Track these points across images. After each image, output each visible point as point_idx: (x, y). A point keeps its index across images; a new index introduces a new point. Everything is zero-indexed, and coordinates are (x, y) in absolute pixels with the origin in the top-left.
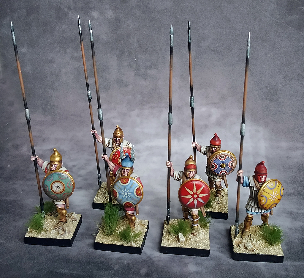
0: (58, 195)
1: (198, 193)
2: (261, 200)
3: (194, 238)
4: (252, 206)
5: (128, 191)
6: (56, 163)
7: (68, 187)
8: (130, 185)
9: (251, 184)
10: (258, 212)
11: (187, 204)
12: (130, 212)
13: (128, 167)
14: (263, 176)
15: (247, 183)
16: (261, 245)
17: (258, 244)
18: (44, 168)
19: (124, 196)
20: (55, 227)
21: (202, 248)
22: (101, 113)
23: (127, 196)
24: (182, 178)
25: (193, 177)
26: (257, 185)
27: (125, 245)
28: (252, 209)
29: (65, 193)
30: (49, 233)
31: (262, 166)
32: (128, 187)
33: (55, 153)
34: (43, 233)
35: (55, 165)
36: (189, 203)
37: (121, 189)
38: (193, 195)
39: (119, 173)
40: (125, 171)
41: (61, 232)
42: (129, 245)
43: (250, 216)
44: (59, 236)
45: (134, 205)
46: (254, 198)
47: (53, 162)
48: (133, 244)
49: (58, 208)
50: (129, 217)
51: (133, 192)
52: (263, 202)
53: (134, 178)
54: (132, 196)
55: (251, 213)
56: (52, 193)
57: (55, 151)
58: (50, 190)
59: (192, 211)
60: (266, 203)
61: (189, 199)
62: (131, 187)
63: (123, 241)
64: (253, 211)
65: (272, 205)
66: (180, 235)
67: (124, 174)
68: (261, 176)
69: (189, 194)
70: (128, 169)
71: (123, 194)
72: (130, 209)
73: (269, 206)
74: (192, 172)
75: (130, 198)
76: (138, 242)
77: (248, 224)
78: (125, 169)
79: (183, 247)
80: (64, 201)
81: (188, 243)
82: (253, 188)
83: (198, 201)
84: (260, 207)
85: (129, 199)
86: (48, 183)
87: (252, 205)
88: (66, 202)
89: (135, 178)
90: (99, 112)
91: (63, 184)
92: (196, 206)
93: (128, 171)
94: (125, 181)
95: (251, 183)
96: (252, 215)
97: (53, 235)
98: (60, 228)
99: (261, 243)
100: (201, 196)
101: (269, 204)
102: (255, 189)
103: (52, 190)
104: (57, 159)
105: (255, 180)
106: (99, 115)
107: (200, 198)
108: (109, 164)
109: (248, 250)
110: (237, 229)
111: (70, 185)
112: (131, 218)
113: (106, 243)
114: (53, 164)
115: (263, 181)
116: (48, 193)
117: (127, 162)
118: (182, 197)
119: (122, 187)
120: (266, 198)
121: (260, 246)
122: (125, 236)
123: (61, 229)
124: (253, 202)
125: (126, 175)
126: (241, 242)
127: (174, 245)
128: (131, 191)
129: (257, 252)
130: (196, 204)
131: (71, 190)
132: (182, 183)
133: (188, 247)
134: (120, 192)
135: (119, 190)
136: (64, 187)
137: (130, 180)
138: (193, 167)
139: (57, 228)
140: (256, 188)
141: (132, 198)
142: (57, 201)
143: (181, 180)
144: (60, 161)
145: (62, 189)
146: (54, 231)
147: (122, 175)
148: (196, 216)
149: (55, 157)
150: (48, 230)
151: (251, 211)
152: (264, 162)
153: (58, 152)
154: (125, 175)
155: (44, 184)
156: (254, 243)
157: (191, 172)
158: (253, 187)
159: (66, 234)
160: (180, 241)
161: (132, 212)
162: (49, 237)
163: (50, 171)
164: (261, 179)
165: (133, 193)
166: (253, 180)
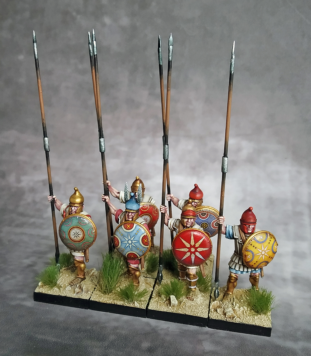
0: (77, 245)
1: (196, 247)
2: (246, 256)
3: (189, 303)
4: (237, 263)
5: (132, 239)
6: (76, 205)
7: (89, 235)
8: (135, 232)
9: (235, 235)
10: (243, 271)
11: (183, 259)
12: (133, 266)
13: (134, 210)
14: (250, 225)
15: (231, 234)
16: (245, 312)
17: (241, 311)
18: (62, 211)
19: (128, 245)
20: (71, 284)
21: (199, 315)
22: (102, 144)
23: (130, 245)
25: (191, 226)
26: (243, 236)
27: (127, 304)
29: (85, 242)
30: (63, 290)
31: (250, 213)
32: (132, 234)
33: (75, 193)
34: (56, 289)
35: (75, 207)
36: (185, 258)
37: (123, 236)
38: (189, 248)
39: (122, 217)
40: (130, 214)
41: (77, 290)
42: (131, 305)
43: (233, 275)
44: (74, 294)
45: (138, 256)
46: (239, 253)
47: (73, 203)
48: (137, 305)
49: (76, 260)
50: (133, 272)
51: (138, 240)
52: (249, 257)
53: (140, 223)
54: (137, 244)
55: (234, 271)
56: (69, 242)
57: (76, 191)
58: (67, 237)
59: (188, 269)
60: (252, 260)
61: (185, 253)
62: (136, 234)
63: (124, 300)
64: (237, 269)
65: (260, 264)
66: (173, 297)
67: (128, 218)
68: (248, 226)
69: (185, 247)
70: (133, 213)
71: (126, 242)
72: (133, 262)
73: (257, 264)
74: (190, 220)
75: (135, 248)
76: (142, 302)
77: (231, 285)
78: (129, 212)
79: (175, 312)
80: (83, 252)
81: (181, 307)
82: (237, 240)
83: (196, 256)
84: (246, 265)
85: (134, 249)
86: (65, 228)
87: (236, 261)
88: (85, 254)
89: (142, 224)
90: (100, 142)
91: (83, 231)
92: (193, 262)
93: (133, 214)
94: (129, 226)
95: (235, 233)
96: (236, 275)
97: (68, 292)
98: (76, 285)
99: (245, 309)
100: (200, 249)
101: (257, 262)
102: (239, 242)
103: (69, 237)
104: (78, 200)
105: (241, 231)
107: (199, 252)
108: (110, 207)
109: (226, 317)
110: (217, 290)
111: (91, 232)
112: (134, 273)
113: (103, 302)
114: (73, 206)
115: (251, 232)
116: (64, 240)
117: (133, 203)
118: (177, 249)
119: (126, 234)
120: (253, 253)
121: (243, 314)
122: (126, 294)
123: (77, 286)
124: (238, 259)
126: (219, 307)
127: (164, 309)
128: (136, 239)
129: (237, 320)
130: (193, 260)
131: (92, 239)
133: (181, 313)
134: (123, 240)
135: (122, 238)
136: (84, 235)
137: (135, 225)
138: (191, 214)
139: (73, 284)
140: (241, 240)
141: (136, 248)
142: (75, 251)
143: (177, 229)
144: (82, 204)
145: (81, 236)
146: (69, 288)
147: (125, 220)
148: (194, 275)
149: (75, 198)
150: (62, 286)
151: (235, 269)
152: (251, 208)
153: (79, 192)
154: (129, 219)
155: (61, 229)
156: (235, 308)
157: (188, 219)
158: (238, 239)
159: (83, 293)
160: (172, 304)
161: (136, 266)
162: (63, 295)
163: (69, 214)
164: (247, 229)
166: (238, 231)
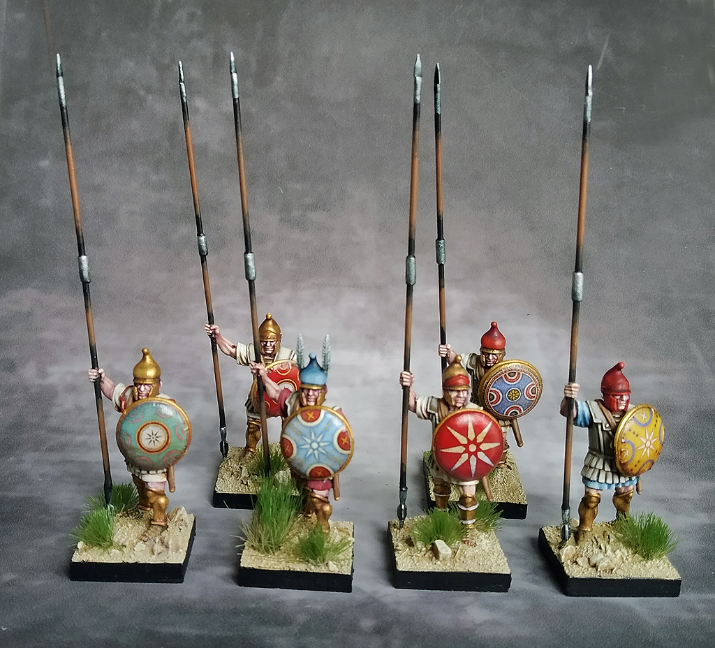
0: (154, 458)
1: (478, 442)
2: (621, 452)
3: (470, 551)
5: (319, 440)
6: (148, 382)
7: (178, 436)
8: (324, 425)
10: (613, 483)
11: (454, 468)
12: (320, 494)
13: (317, 385)
16: (625, 558)
17: (618, 557)
19: (311, 451)
20: (143, 538)
21: (494, 571)
22: (251, 264)
23: (316, 452)
24: (439, 409)
25: (464, 406)
26: (610, 418)
27: (313, 569)
28: (598, 477)
29: (169, 450)
30: (130, 552)
31: (619, 373)
32: (319, 430)
33: (144, 359)
34: (114, 551)
35: (146, 386)
36: (458, 465)
37: (301, 435)
38: (466, 446)
39: (293, 401)
40: (311, 393)
41: (158, 548)
42: (323, 570)
43: (594, 493)
44: (154, 557)
46: (602, 450)
47: (143, 379)
48: (333, 568)
50: (319, 505)
51: (331, 440)
52: (627, 455)
53: (332, 409)
54: (330, 449)
55: (596, 486)
56: (140, 453)
57: (145, 355)
58: (135, 444)
60: (632, 459)
61: (459, 456)
62: (326, 430)
63: (308, 561)
64: (602, 479)
65: (644, 465)
66: (439, 543)
67: (308, 401)
68: (618, 397)
69: (458, 444)
70: (316, 390)
71: (307, 446)
72: (320, 485)
73: (639, 466)
74: (461, 393)
75: (325, 456)
76: (342, 563)
77: (589, 513)
78: (309, 390)
79: (449, 570)
80: (164, 472)
82: (600, 427)
83: (479, 460)
85: (322, 457)
86: (130, 428)
87: (600, 466)
88: (168, 475)
89: (335, 409)
90: (246, 261)
91: (166, 429)
92: (473, 472)
93: (316, 393)
94: (311, 416)
95: (595, 415)
96: (600, 492)
97: (140, 554)
98: (154, 540)
100: (485, 447)
101: (639, 462)
103: (140, 444)
104: (151, 373)
105: (604, 408)
106: (247, 267)
107: (484, 452)
108: (267, 385)
109: (599, 570)
110: (567, 526)
111: (182, 431)
112: (322, 508)
113: (267, 568)
114: (141, 384)
115: (623, 408)
116: (129, 452)
117: (314, 372)
118: (443, 450)
119: (306, 431)
120: (633, 446)
121: (623, 562)
123: (157, 541)
124: (601, 461)
125: (313, 404)
126: (578, 555)
127: (427, 566)
128: (327, 438)
129: (620, 574)
130: (473, 468)
131: (184, 444)
132: (440, 421)
133: (461, 570)
134: (301, 442)
135: (298, 438)
136: (168, 437)
137: (323, 412)
139: (146, 539)
140: (608, 425)
141: (328, 455)
143: (437, 414)
144: (157, 379)
145: (162, 440)
146: (141, 546)
147: (301, 405)
149: (146, 368)
150: (127, 544)
151: (598, 480)
152: (622, 365)
154: (309, 403)
155: (121, 429)
156: (608, 554)
157: (459, 391)
158: (601, 424)
159: (170, 552)
160: (441, 556)
161: (324, 493)
162: (131, 561)
163: (134, 400)
165: (332, 443)
166: (599, 409)
